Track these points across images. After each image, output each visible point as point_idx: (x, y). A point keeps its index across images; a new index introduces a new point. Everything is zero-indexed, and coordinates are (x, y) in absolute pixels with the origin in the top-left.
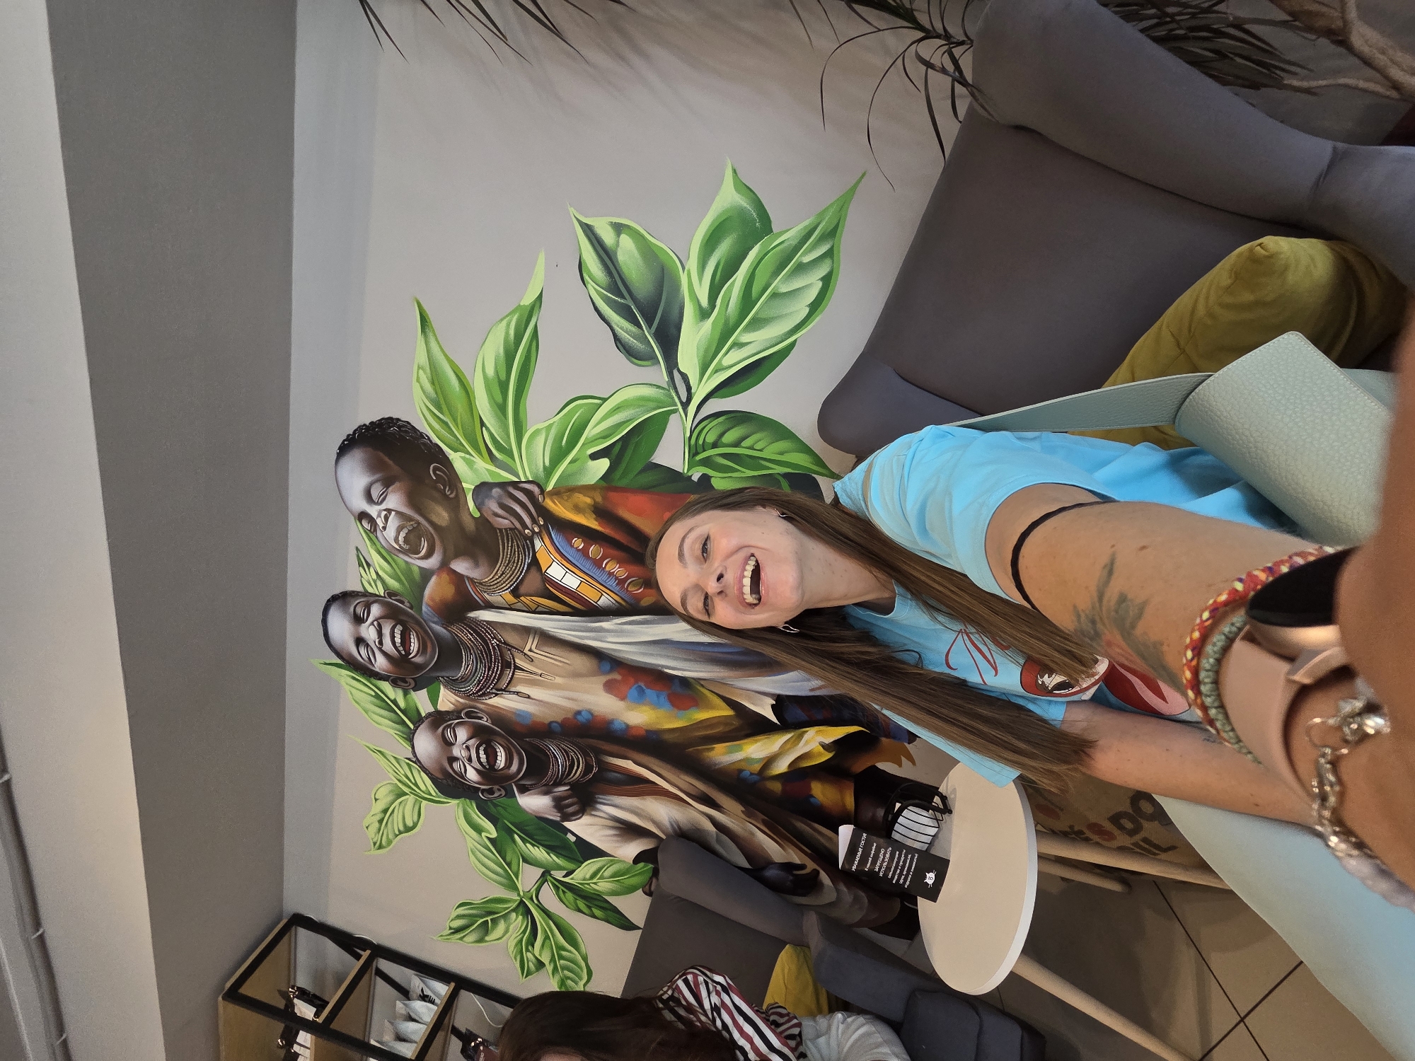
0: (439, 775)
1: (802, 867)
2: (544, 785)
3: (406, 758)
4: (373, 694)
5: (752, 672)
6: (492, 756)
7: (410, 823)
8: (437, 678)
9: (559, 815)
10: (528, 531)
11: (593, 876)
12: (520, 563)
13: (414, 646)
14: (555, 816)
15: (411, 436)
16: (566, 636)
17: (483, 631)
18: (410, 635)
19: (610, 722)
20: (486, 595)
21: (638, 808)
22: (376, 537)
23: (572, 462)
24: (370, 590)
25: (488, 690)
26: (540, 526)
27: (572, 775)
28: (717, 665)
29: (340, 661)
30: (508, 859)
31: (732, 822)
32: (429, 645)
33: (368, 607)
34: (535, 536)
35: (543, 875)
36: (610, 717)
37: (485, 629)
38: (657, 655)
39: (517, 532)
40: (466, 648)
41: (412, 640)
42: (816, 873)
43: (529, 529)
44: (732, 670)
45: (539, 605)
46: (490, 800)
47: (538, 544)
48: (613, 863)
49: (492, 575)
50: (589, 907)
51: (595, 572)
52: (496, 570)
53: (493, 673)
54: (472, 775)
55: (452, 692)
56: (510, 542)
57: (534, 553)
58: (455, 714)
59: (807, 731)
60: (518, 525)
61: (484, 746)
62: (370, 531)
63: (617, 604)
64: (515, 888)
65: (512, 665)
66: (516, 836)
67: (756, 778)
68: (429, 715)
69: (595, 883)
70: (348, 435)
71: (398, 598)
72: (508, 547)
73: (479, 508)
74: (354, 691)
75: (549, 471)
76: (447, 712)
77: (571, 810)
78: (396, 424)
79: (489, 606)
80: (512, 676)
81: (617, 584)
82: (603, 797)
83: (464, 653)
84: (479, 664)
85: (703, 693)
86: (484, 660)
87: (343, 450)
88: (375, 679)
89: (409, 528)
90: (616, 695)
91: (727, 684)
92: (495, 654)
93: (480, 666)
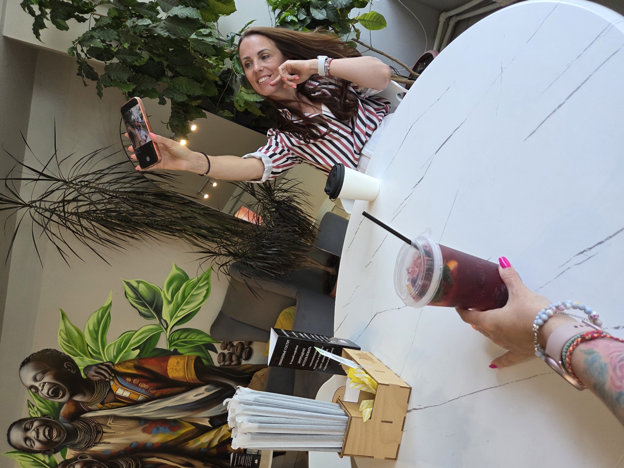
4: (32, 460)
8: (66, 446)
12: (104, 392)
13: (55, 434)
15: (56, 354)
17: (88, 421)
18: (53, 430)
19: (145, 444)
20: (89, 407)
23: (125, 352)
25: (90, 445)
26: (112, 377)
29: (16, 450)
32: (62, 432)
33: (32, 423)
34: (111, 380)
37: (89, 420)
39: (103, 381)
40: (80, 429)
41: (54, 432)
43: (108, 378)
44: (192, 412)
45: (113, 406)
47: (112, 383)
49: (92, 399)
51: (136, 389)
52: (94, 396)
53: (92, 437)
55: (73, 450)
57: (110, 386)
58: (75, 459)
59: (222, 427)
60: (103, 378)
62: (35, 392)
63: (146, 398)
65: (102, 432)
67: (206, 450)
68: (62, 463)
71: (48, 416)
73: (86, 375)
74: (22, 462)
75: (116, 357)
76: (70, 459)
78: (49, 351)
79: (91, 411)
80: (102, 436)
81: (145, 391)
83: (79, 432)
84: (86, 435)
85: (183, 423)
86: (88, 432)
87: (24, 364)
88: (33, 453)
89: (54, 388)
90: (147, 433)
91: (191, 417)
92: (93, 429)
93: (87, 436)
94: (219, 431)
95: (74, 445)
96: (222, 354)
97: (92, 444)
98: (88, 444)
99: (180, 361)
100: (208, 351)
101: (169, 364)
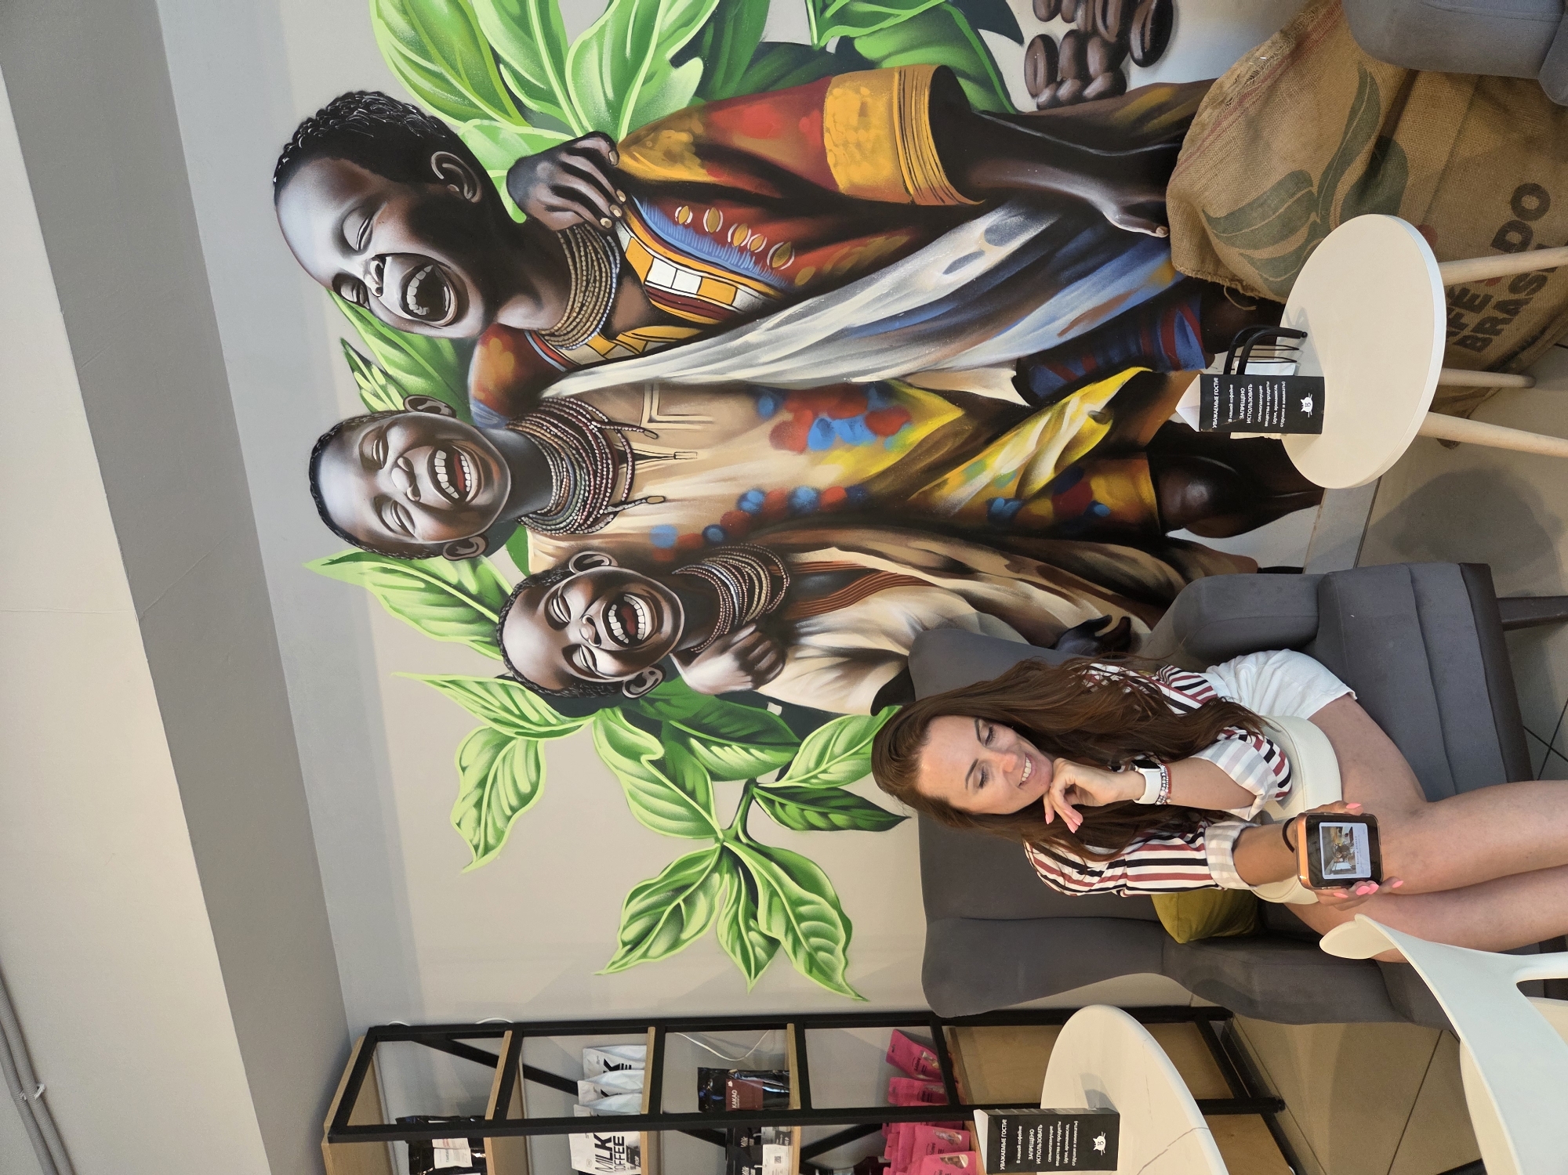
0: (555, 686)
1: (1106, 621)
2: (718, 638)
3: (499, 677)
4: (422, 585)
5: (974, 337)
6: (628, 618)
7: (525, 788)
8: (518, 521)
9: (749, 678)
10: (607, 220)
11: (818, 763)
12: (604, 279)
13: (471, 477)
14: (744, 684)
15: (389, 117)
16: (698, 376)
17: (571, 415)
18: (460, 461)
19: (792, 495)
20: (564, 351)
21: (862, 621)
22: (370, 310)
23: (646, 81)
24: (380, 406)
25: (601, 512)
26: (621, 206)
27: (754, 605)
28: (924, 344)
29: (356, 550)
30: (689, 786)
31: (997, 589)
32: (494, 468)
33: (381, 437)
34: (618, 225)
35: (746, 790)
36: (791, 487)
37: (575, 410)
38: (837, 359)
39: (589, 228)
40: (554, 452)
41: (466, 470)
42: (1126, 622)
43: (606, 217)
44: (946, 343)
45: (647, 339)
46: (643, 696)
47: (624, 236)
48: (843, 726)
49: (567, 314)
50: (824, 815)
51: (720, 255)
52: (570, 303)
53: (602, 479)
54: (606, 665)
55: (546, 536)
56: (582, 249)
57: (622, 254)
58: (560, 571)
59: (1068, 402)
60: (587, 215)
61: (614, 607)
62: (358, 303)
63: (761, 296)
64: (707, 830)
65: (629, 456)
66: (694, 742)
67: (1014, 504)
68: (520, 588)
69: (825, 771)
70: (286, 147)
71: (429, 404)
72: (580, 257)
73: (521, 206)
74: (388, 592)
75: (615, 108)
76: (547, 573)
77: (764, 664)
78: (360, 101)
79: (574, 368)
80: (633, 474)
81: (756, 263)
82: (808, 622)
83: (551, 463)
84: (578, 471)
85: (914, 397)
86: (585, 462)
87: (283, 174)
88: (419, 558)
89: (421, 276)
90: (792, 448)
91: (943, 369)
92: (599, 447)
93: (581, 475)
94: (1056, 421)
95: (545, 514)
96: (1039, 44)
97: (606, 506)
98: (594, 510)
99: (869, 100)
100: (983, 32)
101: (828, 122)
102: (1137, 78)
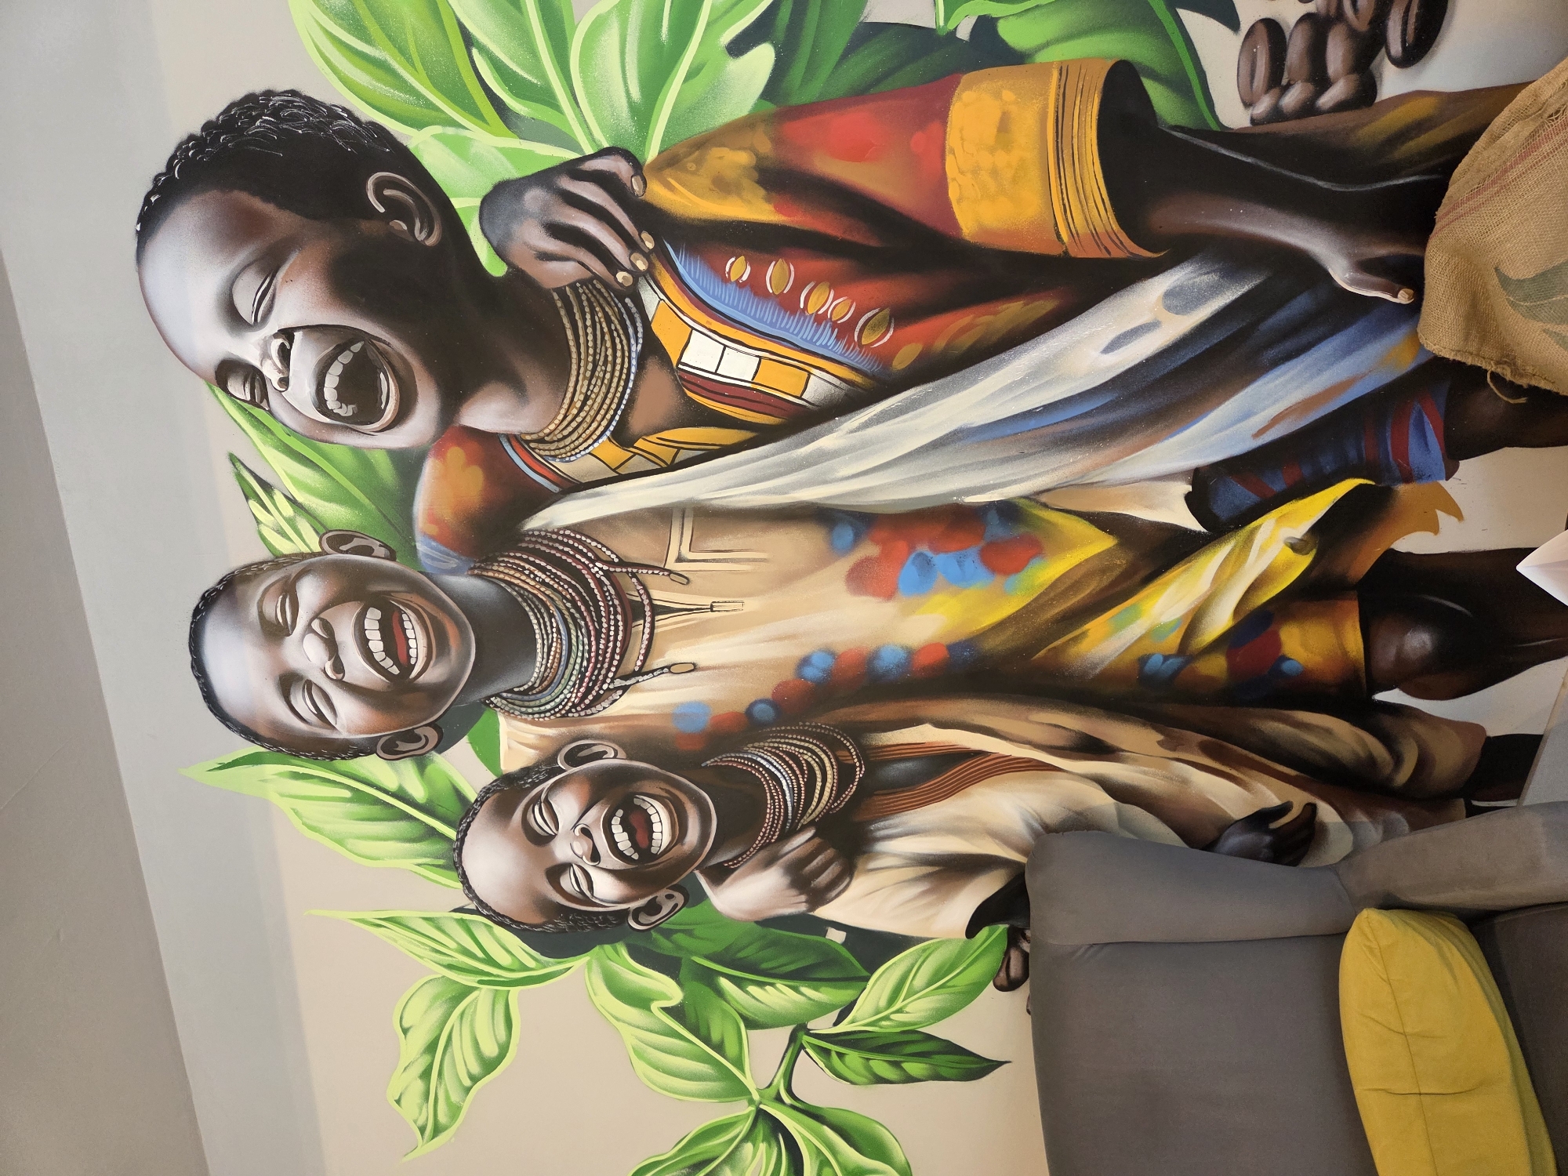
0: (536, 919)
1: (1284, 809)
2: (762, 848)
3: (455, 910)
4: (347, 794)
5: (1137, 439)
6: (639, 826)
7: (490, 1050)
8: (486, 703)
9: (803, 898)
10: (625, 274)
11: (892, 1001)
12: (619, 361)
13: (417, 642)
14: (796, 905)
15: (310, 126)
16: (749, 497)
17: (567, 553)
18: (402, 621)
19: (875, 655)
20: (557, 463)
21: (960, 818)
22: (270, 412)
23: (689, 76)
24: (285, 547)
25: (605, 687)
26: (647, 255)
27: (814, 803)
28: (1067, 450)
29: (254, 749)
30: (715, 1036)
31: (1145, 773)
32: (451, 630)
33: (289, 590)
34: (642, 282)
35: (793, 1038)
36: (871, 645)
37: (572, 547)
38: (945, 471)
39: (599, 286)
40: (539, 605)
41: (410, 633)
42: (1311, 809)
43: (624, 269)
44: (1099, 448)
45: (678, 446)
46: (655, 927)
47: (650, 299)
48: (927, 954)
49: (563, 411)
50: (896, 1065)
51: (787, 327)
52: (569, 395)
53: (608, 641)
54: (607, 889)
55: (525, 721)
56: (588, 316)
57: (647, 324)
58: (545, 767)
59: (1260, 526)
60: (598, 267)
61: (620, 813)
62: (252, 402)
63: (843, 385)
64: (741, 1091)
65: (647, 608)
66: (724, 983)
67: (1174, 663)
68: (487, 792)
69: (899, 1011)
70: (157, 177)
71: (356, 542)
72: (586, 327)
73: (500, 252)
74: (300, 805)
75: (642, 114)
76: (526, 771)
77: (824, 879)
78: (265, 105)
79: (571, 487)
80: (652, 634)
81: (838, 338)
82: (887, 823)
83: (534, 621)
84: (573, 632)
85: (1048, 522)
86: (584, 619)
87: (150, 219)
88: (343, 758)
89: (345, 358)
90: (875, 594)
91: (1092, 483)
92: (604, 598)
93: (577, 637)
94: (1241, 550)
95: (525, 693)
96: (1262, 32)
97: (613, 679)
98: (594, 685)
99: (1013, 109)
100: (1182, 13)
101: (952, 139)
102: (1393, 82)
